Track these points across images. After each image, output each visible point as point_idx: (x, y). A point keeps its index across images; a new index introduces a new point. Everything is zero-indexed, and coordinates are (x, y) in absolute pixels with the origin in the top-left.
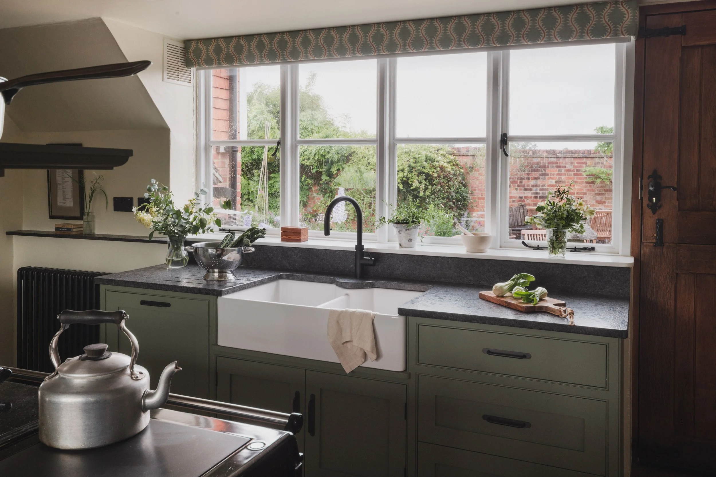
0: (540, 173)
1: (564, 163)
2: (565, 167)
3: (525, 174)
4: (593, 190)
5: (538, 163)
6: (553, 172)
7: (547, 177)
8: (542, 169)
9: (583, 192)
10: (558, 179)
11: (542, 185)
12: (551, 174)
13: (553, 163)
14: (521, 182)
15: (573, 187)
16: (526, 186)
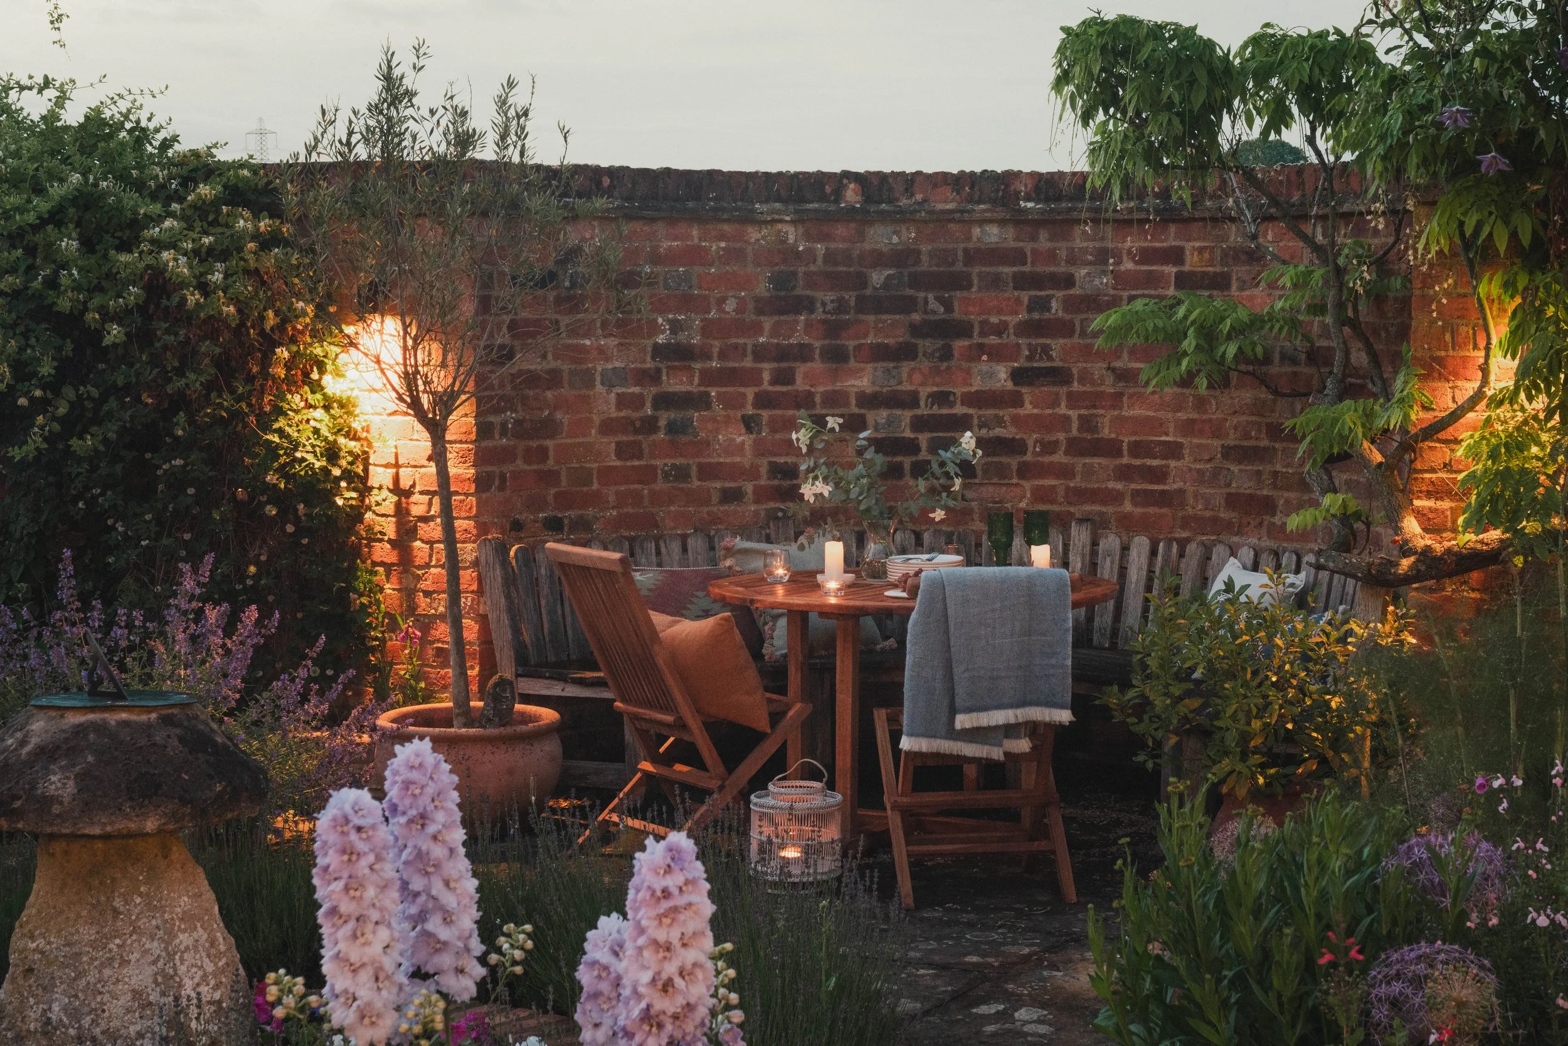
0: (916, 317)
1: (1063, 254)
2: (1069, 281)
3: (808, 325)
4: (1217, 431)
5: (901, 257)
6: (1000, 312)
7: (959, 344)
8: (931, 296)
9: (1163, 438)
10: (1030, 358)
11: (931, 395)
12: (984, 323)
13: (995, 255)
14: (784, 377)
15: (1114, 407)
16: (818, 399)
